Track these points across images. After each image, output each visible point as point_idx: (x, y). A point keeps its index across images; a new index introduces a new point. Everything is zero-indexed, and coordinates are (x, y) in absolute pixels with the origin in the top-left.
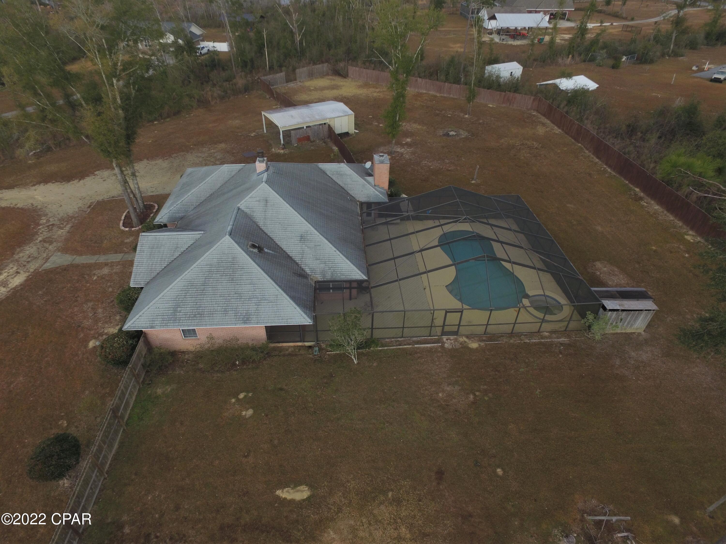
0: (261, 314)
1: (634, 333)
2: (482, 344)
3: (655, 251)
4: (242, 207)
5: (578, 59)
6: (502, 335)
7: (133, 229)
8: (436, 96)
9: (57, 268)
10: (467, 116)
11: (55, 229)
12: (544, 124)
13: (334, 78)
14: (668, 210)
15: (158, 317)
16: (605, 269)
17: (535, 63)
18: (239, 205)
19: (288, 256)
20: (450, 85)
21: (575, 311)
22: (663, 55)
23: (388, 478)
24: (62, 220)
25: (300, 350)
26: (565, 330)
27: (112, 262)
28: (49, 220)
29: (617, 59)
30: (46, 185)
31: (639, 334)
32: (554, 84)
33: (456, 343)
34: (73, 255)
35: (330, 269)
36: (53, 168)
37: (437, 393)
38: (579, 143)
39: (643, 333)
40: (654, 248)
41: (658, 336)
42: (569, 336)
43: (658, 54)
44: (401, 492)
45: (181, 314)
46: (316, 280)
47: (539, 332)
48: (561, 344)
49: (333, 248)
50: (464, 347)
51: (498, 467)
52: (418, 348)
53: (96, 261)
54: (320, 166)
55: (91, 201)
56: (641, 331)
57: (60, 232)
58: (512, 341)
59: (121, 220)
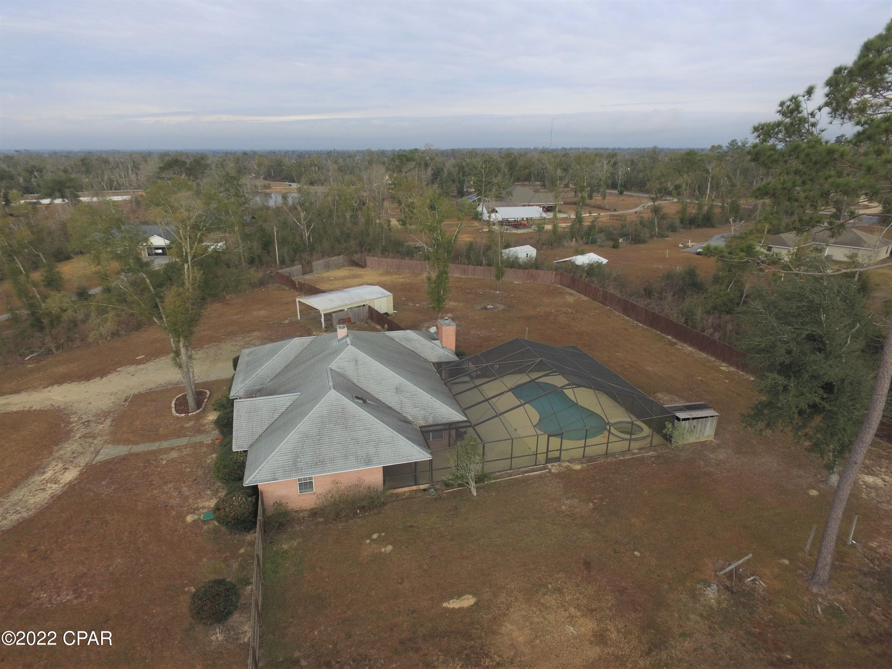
0: (381, 455)
1: (707, 441)
2: (584, 465)
3: (701, 380)
4: (333, 368)
5: (581, 242)
6: (599, 456)
7: (190, 414)
8: (462, 278)
9: (114, 459)
10: (498, 292)
11: (92, 425)
12: (571, 294)
13: (351, 268)
14: (700, 350)
15: (279, 469)
16: (666, 398)
17: (544, 247)
18: (330, 366)
19: (388, 406)
20: (473, 267)
21: (654, 433)
22: (652, 237)
23: (543, 575)
24: (97, 415)
25: (416, 493)
26: (651, 446)
27: (179, 446)
28: (82, 418)
29: (615, 240)
30: (61, 386)
31: (711, 441)
32: (570, 261)
33: (561, 468)
34: (128, 445)
35: (430, 414)
36: (62, 369)
37: (560, 507)
38: (607, 306)
39: (714, 440)
40: (699, 378)
41: (726, 441)
42: (655, 450)
43: (648, 235)
44: (559, 582)
45: (302, 464)
46: (419, 425)
47: (629, 450)
48: (651, 457)
49: (429, 396)
50: (569, 469)
51: (635, 550)
52: (529, 476)
53: (159, 447)
54: (387, 334)
55: (125, 395)
56: (711, 438)
57: (101, 427)
58: (608, 460)
59: (171, 407)
